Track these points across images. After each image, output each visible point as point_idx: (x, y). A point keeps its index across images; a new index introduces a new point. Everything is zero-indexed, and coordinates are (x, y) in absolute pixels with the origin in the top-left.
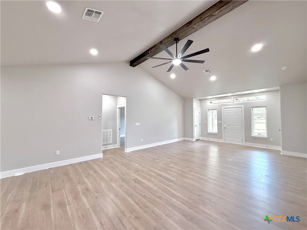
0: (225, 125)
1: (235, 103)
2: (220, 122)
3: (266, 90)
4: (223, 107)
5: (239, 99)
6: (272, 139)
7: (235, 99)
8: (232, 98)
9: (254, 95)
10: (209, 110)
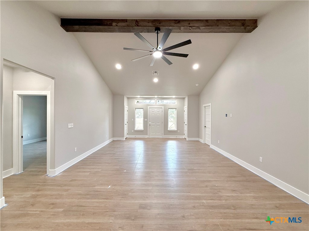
0: (150, 123)
1: (157, 104)
2: (146, 120)
3: (176, 97)
4: (149, 107)
5: (160, 101)
6: (179, 131)
7: (157, 101)
8: (156, 100)
9: (169, 99)
10: (136, 108)
